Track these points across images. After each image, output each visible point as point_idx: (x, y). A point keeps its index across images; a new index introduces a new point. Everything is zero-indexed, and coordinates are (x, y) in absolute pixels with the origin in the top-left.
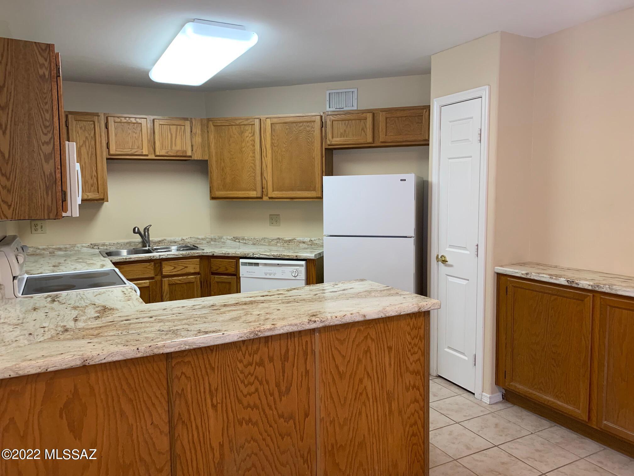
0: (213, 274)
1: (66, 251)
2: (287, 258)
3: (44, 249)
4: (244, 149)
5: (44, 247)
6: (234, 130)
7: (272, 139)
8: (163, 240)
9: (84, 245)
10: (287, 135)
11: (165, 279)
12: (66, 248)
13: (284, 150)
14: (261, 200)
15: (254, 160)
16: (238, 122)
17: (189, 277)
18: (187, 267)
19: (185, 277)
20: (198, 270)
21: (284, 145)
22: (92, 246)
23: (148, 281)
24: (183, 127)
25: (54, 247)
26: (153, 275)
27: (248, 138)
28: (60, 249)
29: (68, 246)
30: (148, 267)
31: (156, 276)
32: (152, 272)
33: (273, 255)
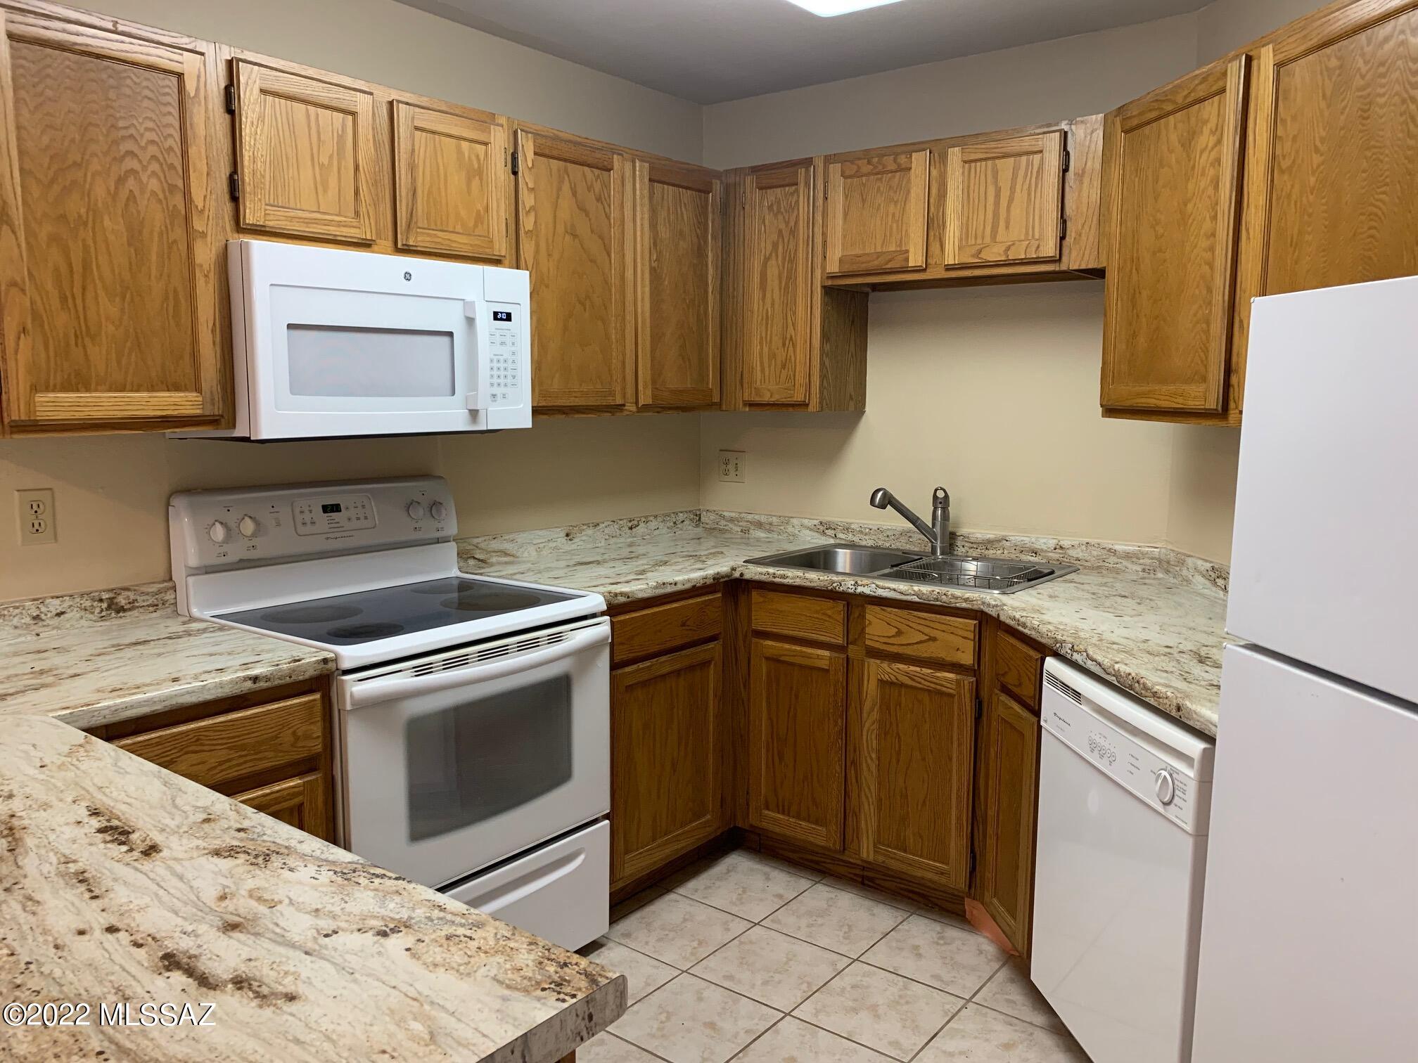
0: (1005, 690)
1: (770, 531)
2: (1152, 701)
3: (732, 520)
4: (1190, 206)
5: (733, 515)
6: (1173, 129)
8: (999, 541)
9: (806, 522)
11: (872, 660)
12: (771, 524)
14: (1223, 424)
15: (1212, 249)
17: (938, 674)
18: (933, 639)
19: (929, 671)
20: (967, 658)
22: (822, 528)
23: (827, 653)
24: (1037, 157)
25: (750, 517)
26: (840, 641)
27: (1205, 156)
28: (759, 525)
29: (775, 520)
30: (829, 612)
31: (851, 643)
32: (840, 629)
33: (1117, 674)
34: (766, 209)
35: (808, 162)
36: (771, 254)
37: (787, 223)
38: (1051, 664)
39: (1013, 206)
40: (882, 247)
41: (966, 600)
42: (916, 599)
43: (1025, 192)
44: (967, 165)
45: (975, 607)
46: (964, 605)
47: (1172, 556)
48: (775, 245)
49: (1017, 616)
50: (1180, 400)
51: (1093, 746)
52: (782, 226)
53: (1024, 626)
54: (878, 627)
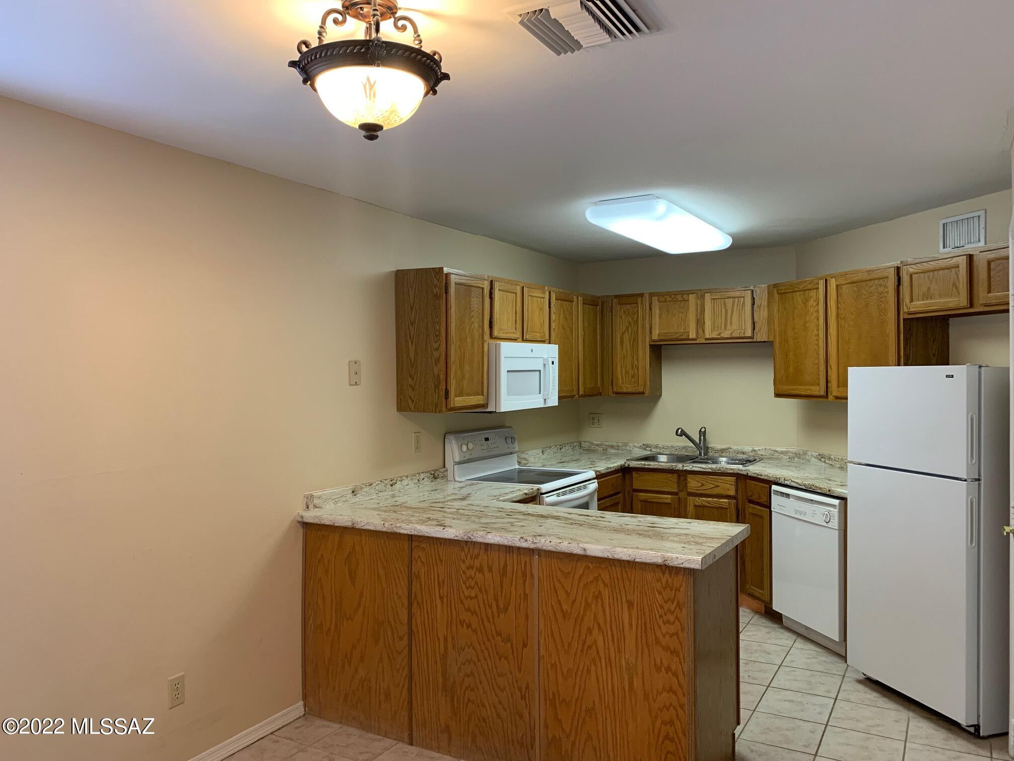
0: (751, 502)
1: (618, 449)
2: (819, 491)
3: (598, 445)
4: (808, 324)
5: (598, 443)
6: (799, 297)
7: (838, 308)
9: (636, 444)
10: (855, 301)
11: (690, 497)
12: (618, 446)
13: (852, 323)
14: (826, 400)
15: (818, 340)
16: (801, 287)
17: (721, 500)
18: (717, 486)
19: (716, 499)
20: (732, 492)
21: (853, 317)
22: (644, 447)
23: (670, 496)
24: (742, 299)
25: (607, 443)
26: (675, 490)
27: (812, 309)
28: (612, 447)
29: (620, 444)
30: (670, 479)
31: (680, 491)
32: (675, 486)
33: (805, 485)
34: (622, 313)
35: (642, 295)
36: (625, 331)
37: (633, 319)
38: (774, 487)
39: (733, 317)
40: (677, 329)
41: (731, 469)
42: (710, 471)
43: (738, 312)
44: (713, 301)
45: (735, 472)
46: (731, 471)
47: (801, 452)
48: (627, 328)
49: (757, 472)
50: (809, 392)
51: (796, 512)
52: (630, 320)
53: (761, 475)
54: (693, 484)
